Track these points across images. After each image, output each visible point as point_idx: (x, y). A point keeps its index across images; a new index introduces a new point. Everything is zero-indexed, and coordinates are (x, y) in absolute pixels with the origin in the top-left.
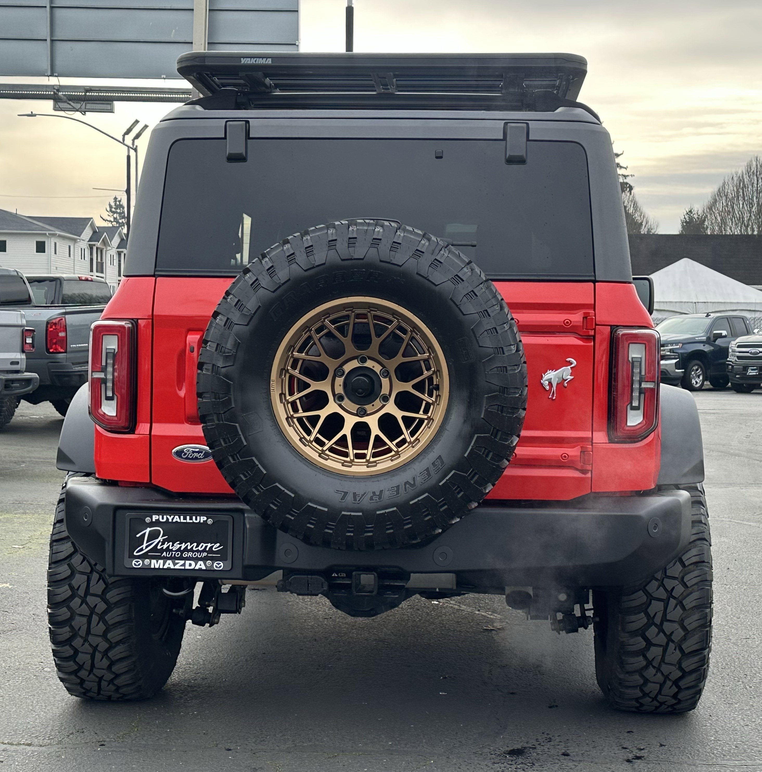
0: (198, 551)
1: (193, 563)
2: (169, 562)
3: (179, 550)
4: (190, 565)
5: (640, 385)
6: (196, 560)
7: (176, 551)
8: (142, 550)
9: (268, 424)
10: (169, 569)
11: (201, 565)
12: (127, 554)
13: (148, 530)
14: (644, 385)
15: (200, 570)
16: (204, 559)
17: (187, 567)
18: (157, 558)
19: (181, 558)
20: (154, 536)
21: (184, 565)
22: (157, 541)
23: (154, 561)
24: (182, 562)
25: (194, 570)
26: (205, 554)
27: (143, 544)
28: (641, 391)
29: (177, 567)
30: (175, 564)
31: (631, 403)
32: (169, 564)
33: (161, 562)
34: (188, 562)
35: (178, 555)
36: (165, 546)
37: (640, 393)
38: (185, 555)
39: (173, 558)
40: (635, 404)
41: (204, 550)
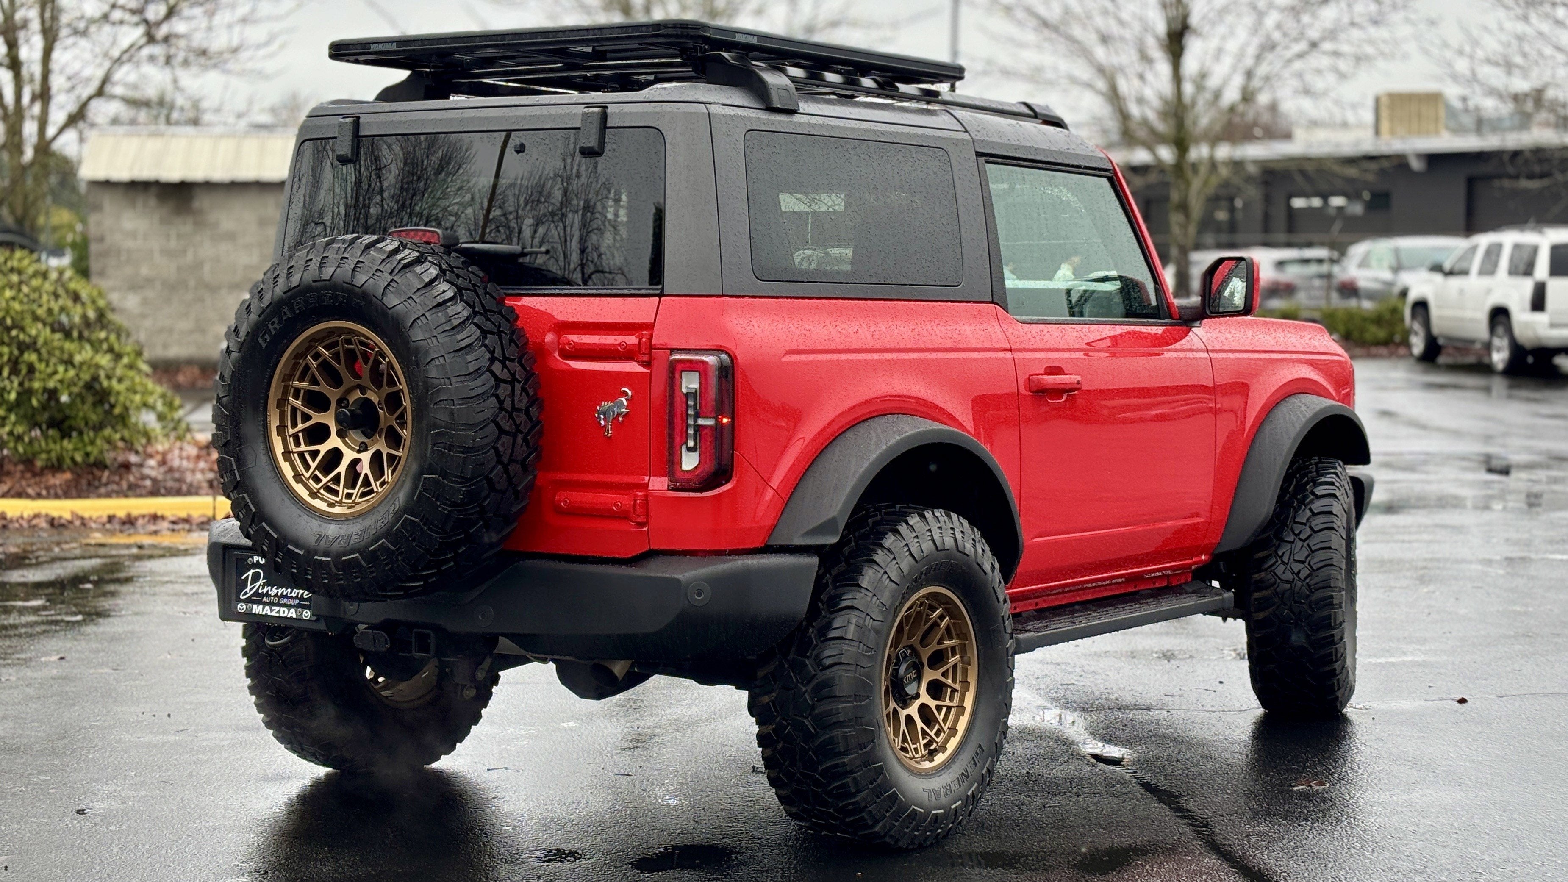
0: (292, 598)
1: (286, 610)
2: (268, 608)
3: (276, 595)
4: (284, 612)
5: (695, 421)
6: (289, 607)
7: (274, 596)
8: (246, 593)
9: (263, 458)
10: (266, 615)
11: (292, 613)
12: (234, 598)
13: (252, 571)
14: (700, 422)
15: (291, 618)
16: (296, 606)
17: (281, 615)
18: (259, 603)
19: (278, 605)
20: (256, 578)
21: (278, 612)
22: (258, 584)
23: (255, 606)
24: (277, 609)
25: (286, 618)
26: (297, 601)
27: (246, 587)
28: (698, 429)
29: (273, 614)
30: (272, 611)
31: (686, 443)
32: (267, 611)
33: (261, 607)
34: (282, 609)
35: (276, 600)
36: (265, 591)
37: (695, 432)
38: (282, 601)
39: (271, 604)
40: (691, 444)
41: (297, 598)
